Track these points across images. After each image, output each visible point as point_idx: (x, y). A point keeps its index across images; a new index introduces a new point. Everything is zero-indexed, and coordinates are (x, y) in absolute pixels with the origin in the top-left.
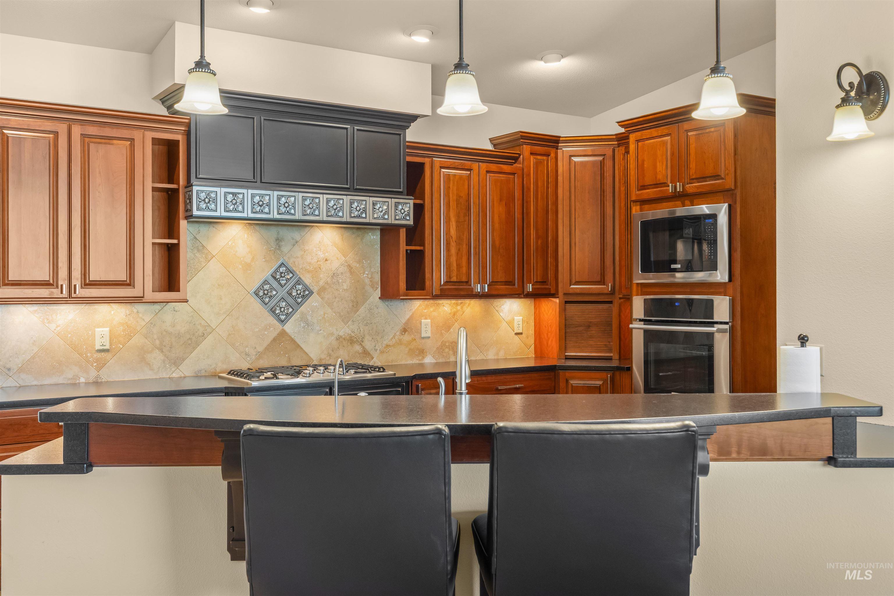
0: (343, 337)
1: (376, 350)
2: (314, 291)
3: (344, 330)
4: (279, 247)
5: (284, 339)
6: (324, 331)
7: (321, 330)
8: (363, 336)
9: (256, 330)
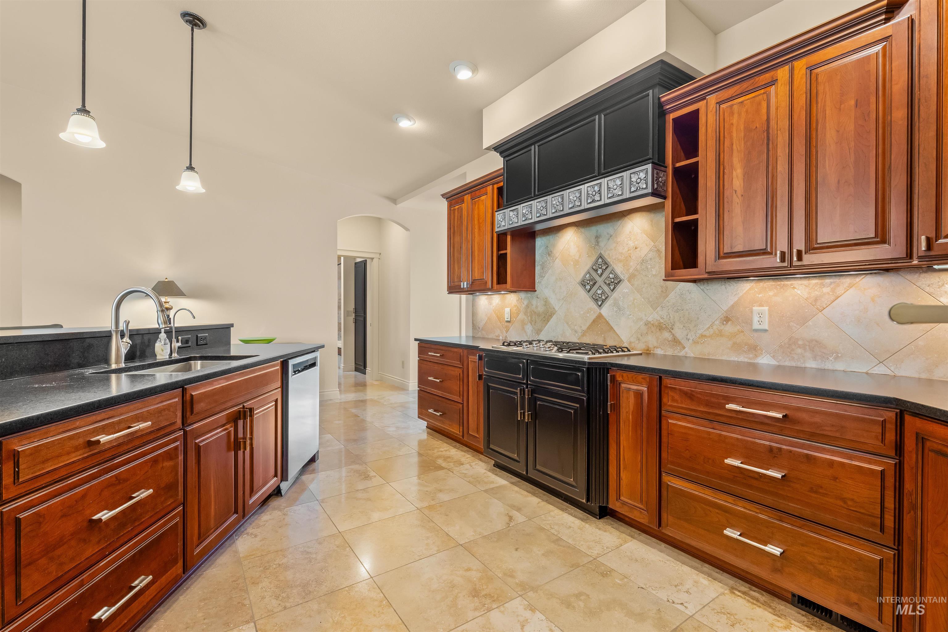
0: (652, 322)
1: (688, 339)
2: (625, 279)
3: (654, 316)
4: (598, 243)
5: (601, 321)
6: (633, 316)
7: (630, 315)
8: (673, 323)
9: (582, 312)
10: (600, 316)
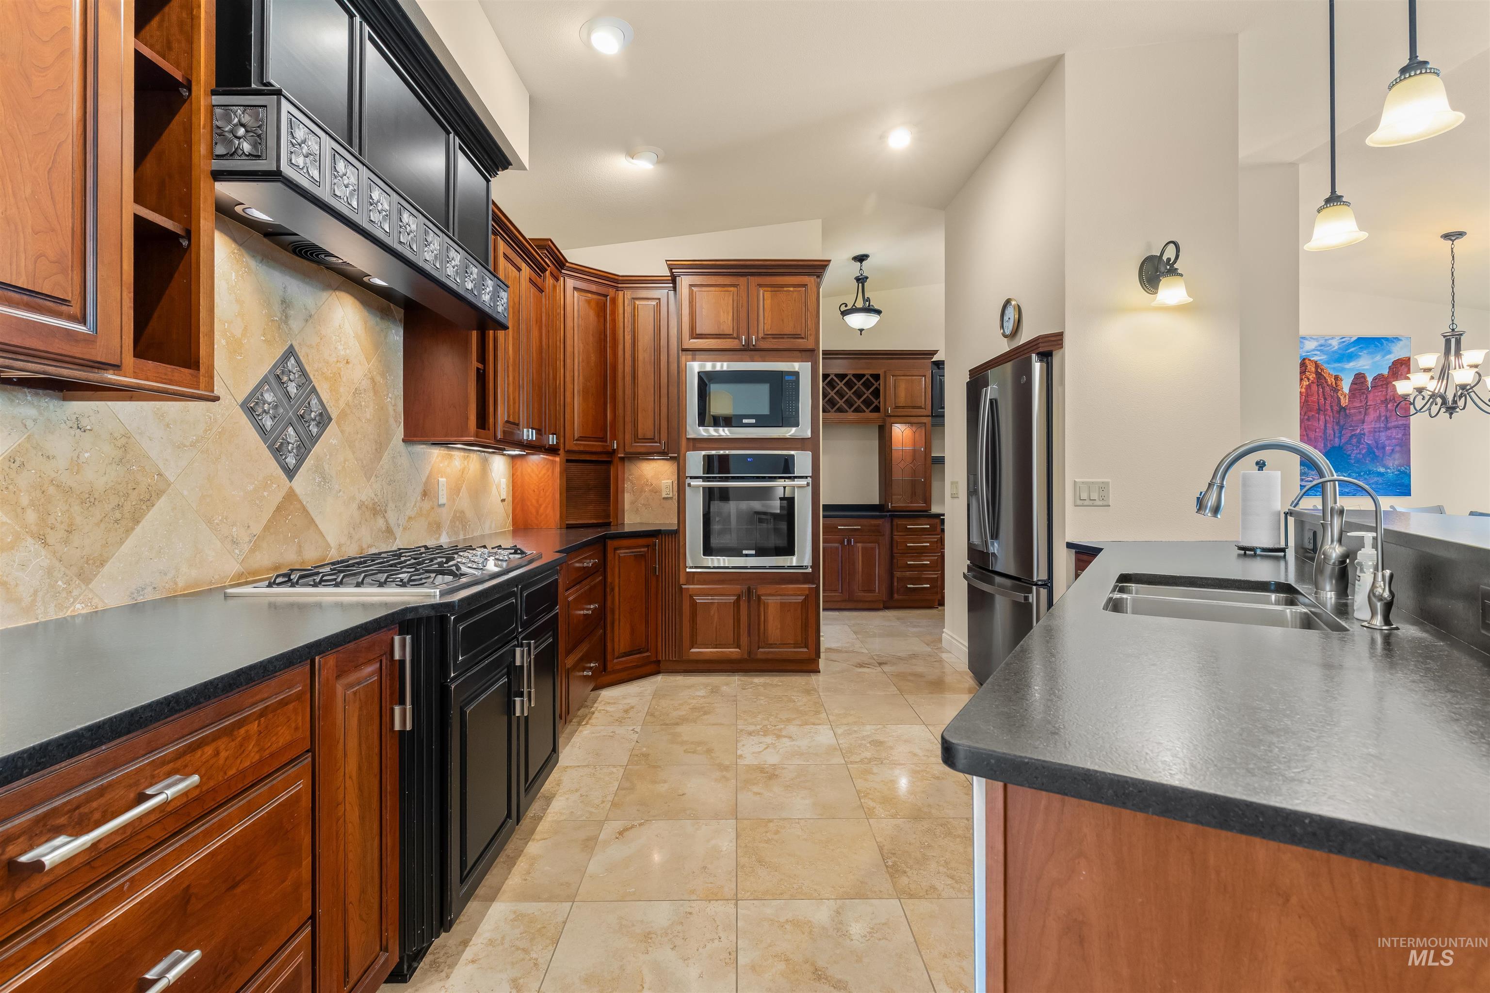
0: (366, 503)
1: (399, 525)
2: (333, 417)
3: (367, 492)
4: (286, 317)
5: (292, 507)
6: (344, 492)
7: (340, 491)
8: (386, 502)
9: (250, 488)
10: (291, 496)
